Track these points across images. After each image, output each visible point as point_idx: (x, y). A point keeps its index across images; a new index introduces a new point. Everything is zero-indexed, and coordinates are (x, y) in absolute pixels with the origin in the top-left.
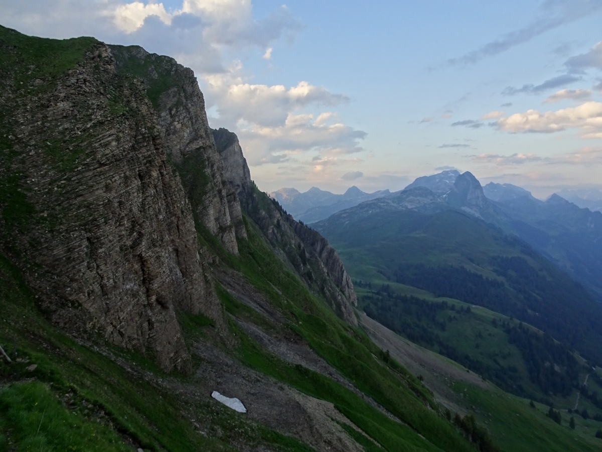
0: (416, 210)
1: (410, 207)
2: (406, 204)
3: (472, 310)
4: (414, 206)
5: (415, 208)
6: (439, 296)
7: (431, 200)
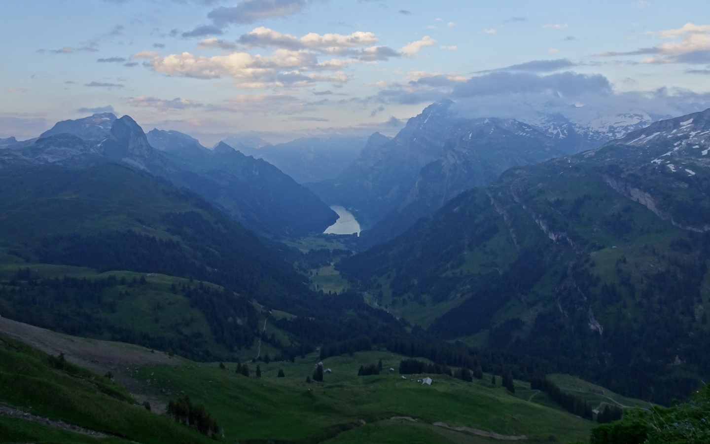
0: (61, 164)
1: (50, 160)
2: (45, 157)
3: (147, 280)
4: (57, 160)
5: (59, 162)
6: (103, 271)
7: (81, 150)
